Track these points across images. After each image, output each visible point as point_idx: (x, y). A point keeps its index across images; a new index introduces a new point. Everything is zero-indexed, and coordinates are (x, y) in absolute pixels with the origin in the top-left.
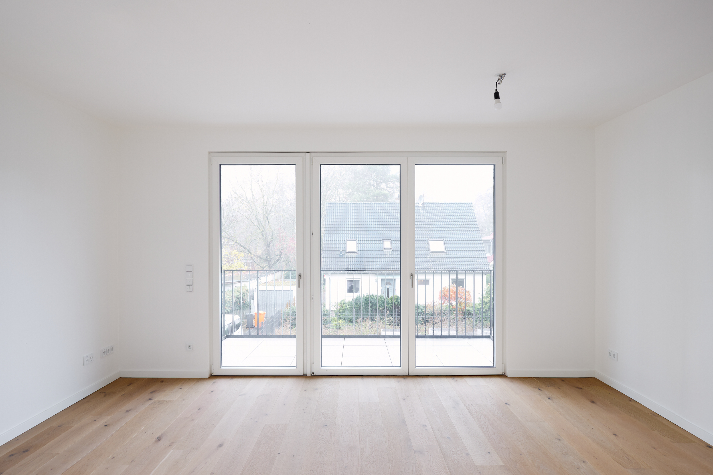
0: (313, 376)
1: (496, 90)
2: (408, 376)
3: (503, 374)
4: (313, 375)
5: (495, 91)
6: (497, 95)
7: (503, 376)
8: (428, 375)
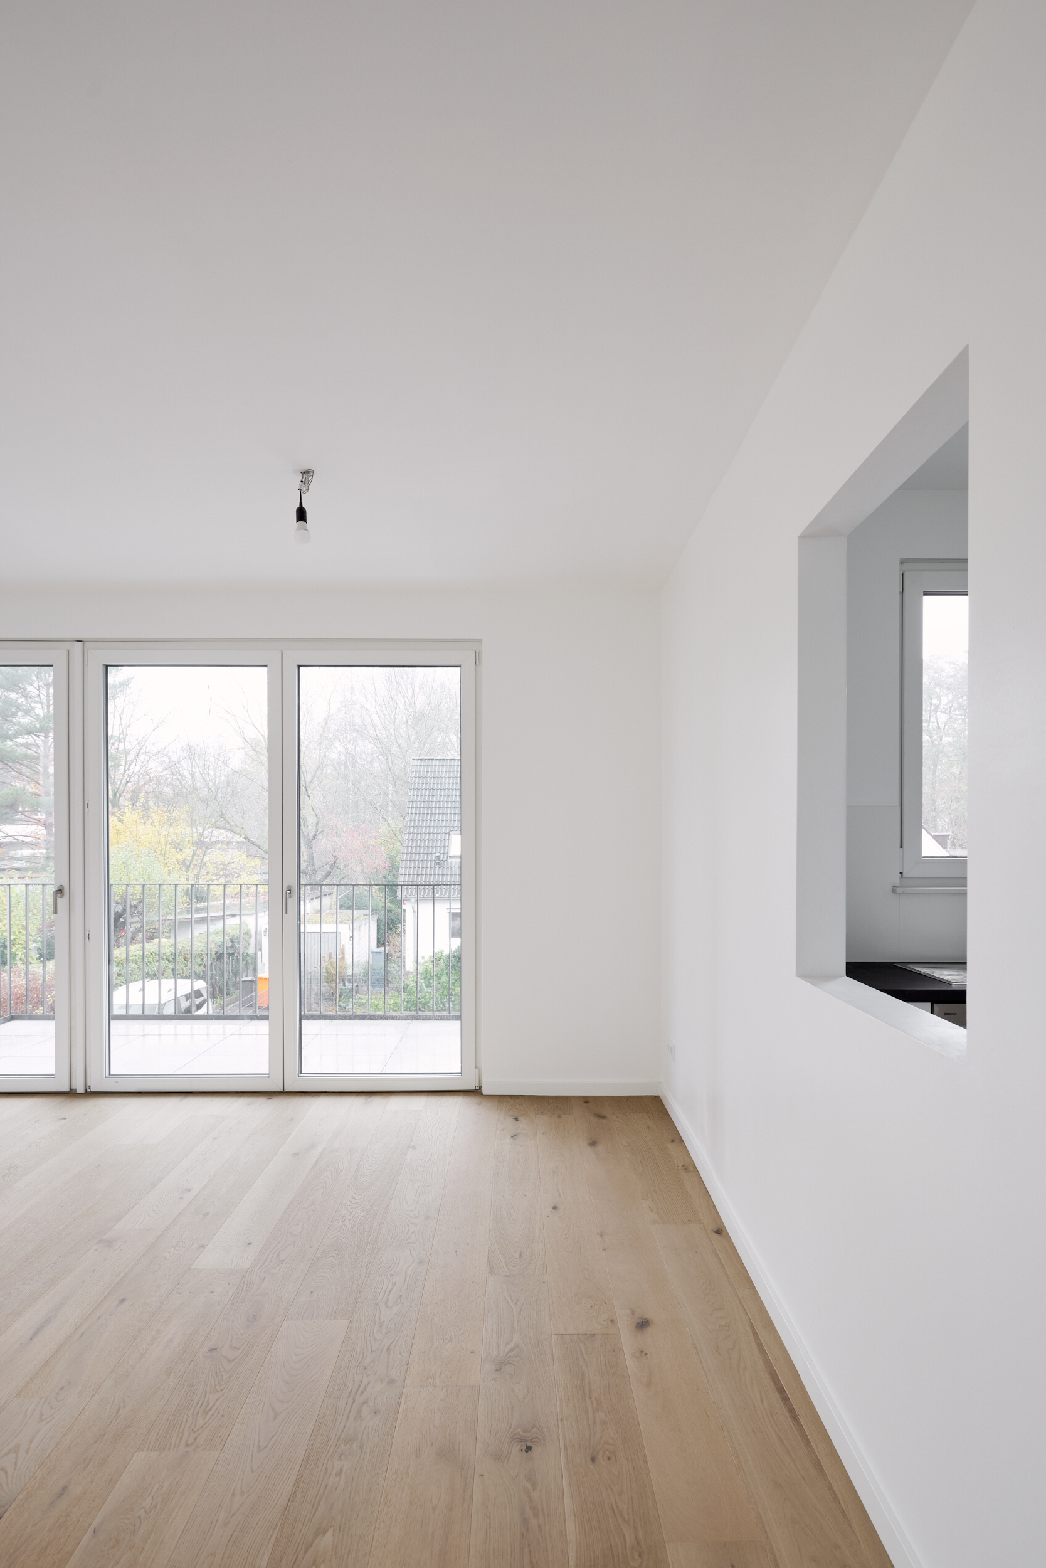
0: (89, 1094)
1: (301, 504)
2: (284, 1093)
3: (478, 1088)
4: (88, 1090)
5: (298, 506)
6: (301, 515)
7: (477, 1092)
8: (326, 1092)
